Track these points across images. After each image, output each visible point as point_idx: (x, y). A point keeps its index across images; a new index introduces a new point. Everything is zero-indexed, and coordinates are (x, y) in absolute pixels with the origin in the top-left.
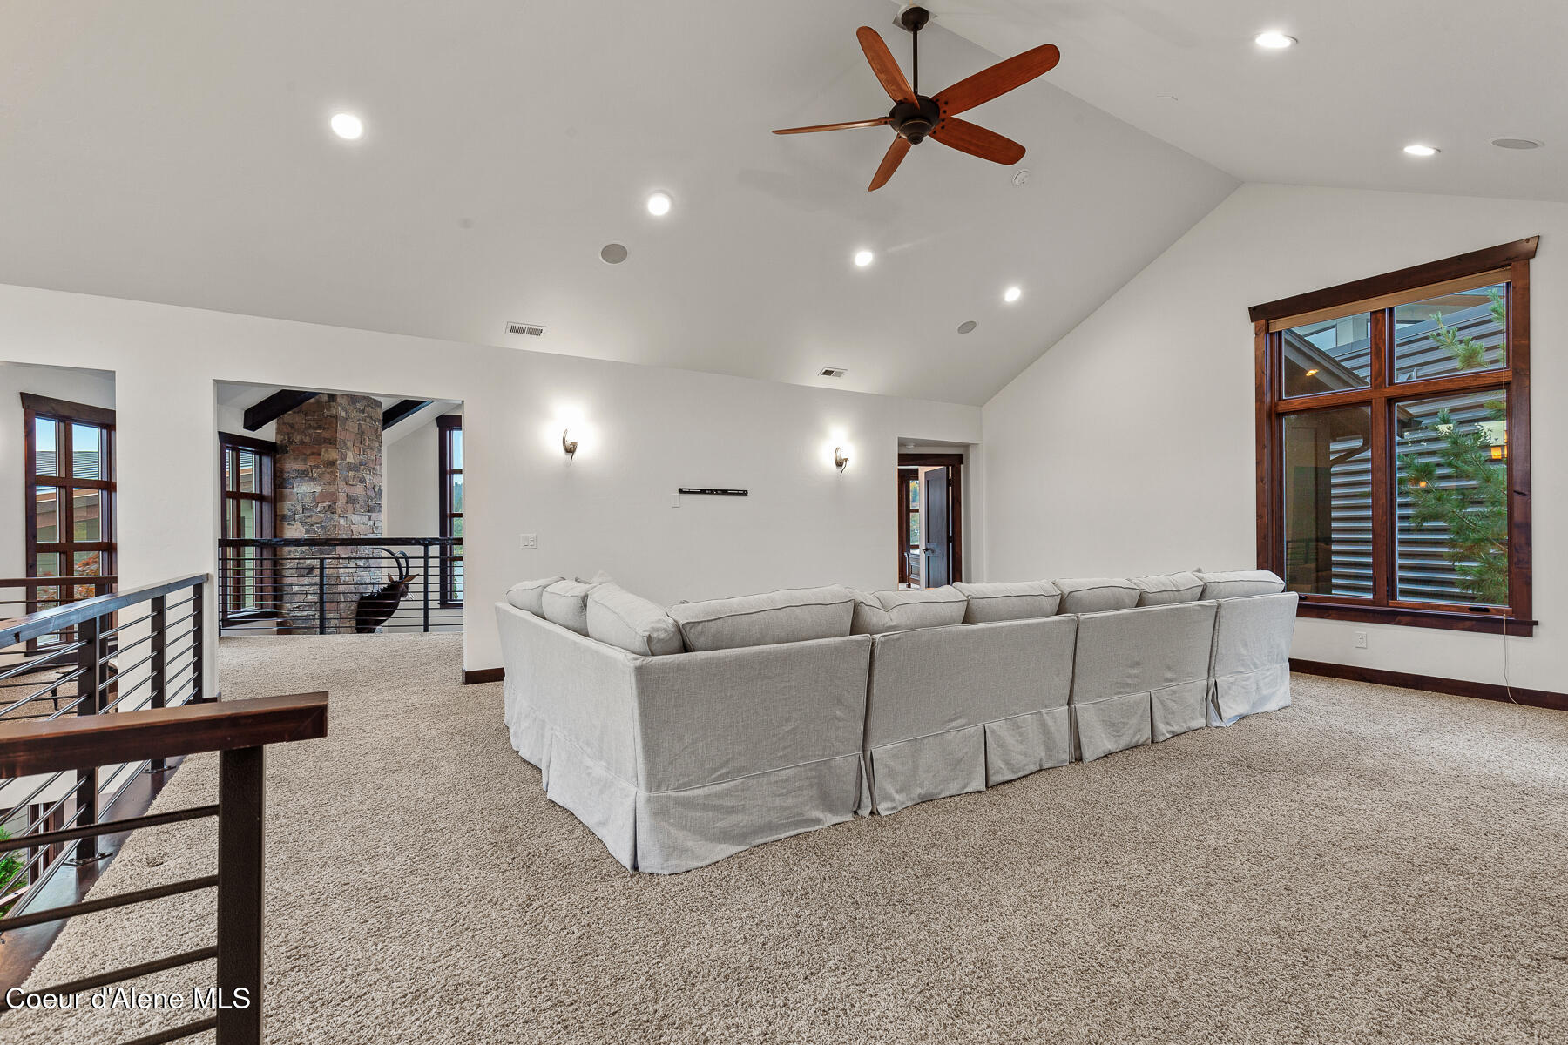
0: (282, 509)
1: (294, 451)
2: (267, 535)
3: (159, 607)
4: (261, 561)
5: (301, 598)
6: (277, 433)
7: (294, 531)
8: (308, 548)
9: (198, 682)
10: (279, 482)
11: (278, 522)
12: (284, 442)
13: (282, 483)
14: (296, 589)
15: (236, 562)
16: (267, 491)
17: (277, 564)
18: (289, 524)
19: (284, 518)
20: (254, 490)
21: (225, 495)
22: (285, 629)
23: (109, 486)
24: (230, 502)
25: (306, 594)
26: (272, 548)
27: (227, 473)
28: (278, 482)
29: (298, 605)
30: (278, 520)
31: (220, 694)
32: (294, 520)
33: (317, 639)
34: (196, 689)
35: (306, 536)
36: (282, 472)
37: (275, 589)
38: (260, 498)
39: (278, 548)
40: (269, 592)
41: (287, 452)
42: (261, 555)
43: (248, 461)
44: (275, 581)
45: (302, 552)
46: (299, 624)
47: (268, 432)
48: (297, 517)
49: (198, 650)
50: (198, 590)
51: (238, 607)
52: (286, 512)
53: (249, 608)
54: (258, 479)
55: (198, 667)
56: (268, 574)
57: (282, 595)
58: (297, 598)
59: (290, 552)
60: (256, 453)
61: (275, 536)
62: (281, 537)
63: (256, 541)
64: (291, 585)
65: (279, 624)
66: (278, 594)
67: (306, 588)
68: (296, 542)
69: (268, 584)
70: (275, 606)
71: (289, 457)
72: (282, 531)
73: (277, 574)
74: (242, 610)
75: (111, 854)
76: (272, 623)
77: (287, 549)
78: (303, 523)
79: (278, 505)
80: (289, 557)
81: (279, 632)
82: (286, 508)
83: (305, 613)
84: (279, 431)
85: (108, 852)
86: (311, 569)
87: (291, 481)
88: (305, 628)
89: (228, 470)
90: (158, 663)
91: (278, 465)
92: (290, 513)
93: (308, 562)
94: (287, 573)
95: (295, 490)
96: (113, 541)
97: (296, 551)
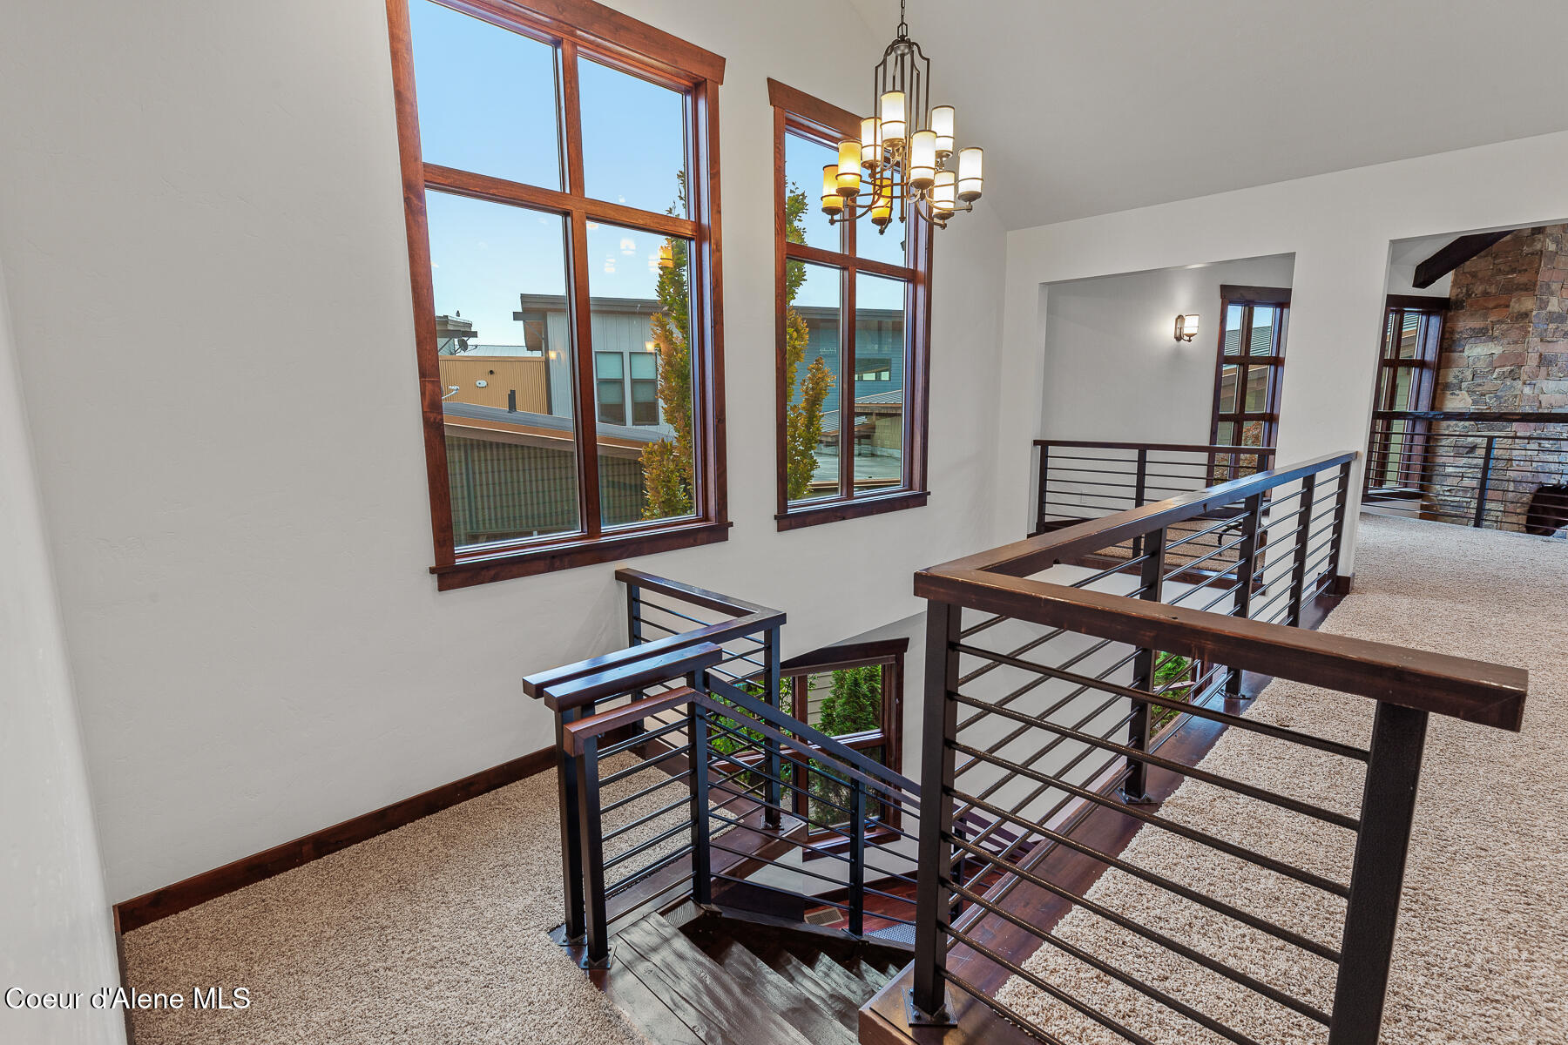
0: (1446, 375)
1: (1471, 306)
2: (1424, 407)
3: (1309, 484)
4: (1412, 435)
5: (1455, 481)
6: (1453, 286)
7: (1458, 402)
8: (1472, 423)
9: (1334, 559)
10: (1447, 344)
11: (1439, 391)
12: (1461, 296)
13: (1451, 346)
14: (1449, 470)
15: (1383, 435)
16: (1430, 356)
17: (1431, 440)
18: (1452, 394)
19: (1447, 386)
20: (1417, 356)
21: (1384, 363)
22: (1431, 513)
23: (1277, 362)
24: (1386, 371)
25: (1463, 477)
26: (1430, 423)
27: (1388, 338)
28: (1445, 345)
29: (1449, 488)
30: (1440, 389)
31: (1354, 575)
32: (1460, 389)
33: (1469, 532)
34: (1332, 565)
35: (1473, 409)
36: (1452, 332)
37: (1424, 469)
38: (1422, 364)
39: (1434, 422)
40: (1416, 471)
41: (1463, 308)
42: (1413, 429)
43: (1413, 323)
44: (1425, 459)
45: (1465, 427)
46: (1448, 510)
47: (1443, 287)
48: (1464, 385)
49: (1338, 528)
50: (1346, 469)
51: (1380, 482)
52: (1451, 379)
53: (1391, 485)
54: (1421, 344)
55: (1336, 544)
56: (1418, 451)
57: (1431, 476)
58: (1450, 481)
59: (1448, 426)
60: (1423, 313)
61: (1433, 408)
62: (1441, 409)
63: (1410, 414)
64: (1444, 465)
65: (1422, 507)
66: (1428, 472)
67: (1464, 470)
68: (1460, 416)
69: (1417, 462)
70: (1421, 487)
71: (1464, 315)
72: (1442, 402)
73: (1429, 451)
74: (1384, 487)
75: (1249, 699)
76: (1415, 505)
77: (1445, 423)
78: (1471, 392)
79: (1442, 371)
80: (1447, 433)
81: (1422, 517)
82: (1451, 376)
83: (1458, 499)
84: (1455, 283)
85: (1247, 695)
86: (1473, 448)
87: (1462, 343)
88: (1456, 516)
89: (1389, 334)
90: (1302, 537)
91: (1448, 325)
92: (1455, 381)
93: (1470, 439)
94: (1441, 451)
95: (1466, 353)
96: (1275, 412)
97: (1457, 425)
